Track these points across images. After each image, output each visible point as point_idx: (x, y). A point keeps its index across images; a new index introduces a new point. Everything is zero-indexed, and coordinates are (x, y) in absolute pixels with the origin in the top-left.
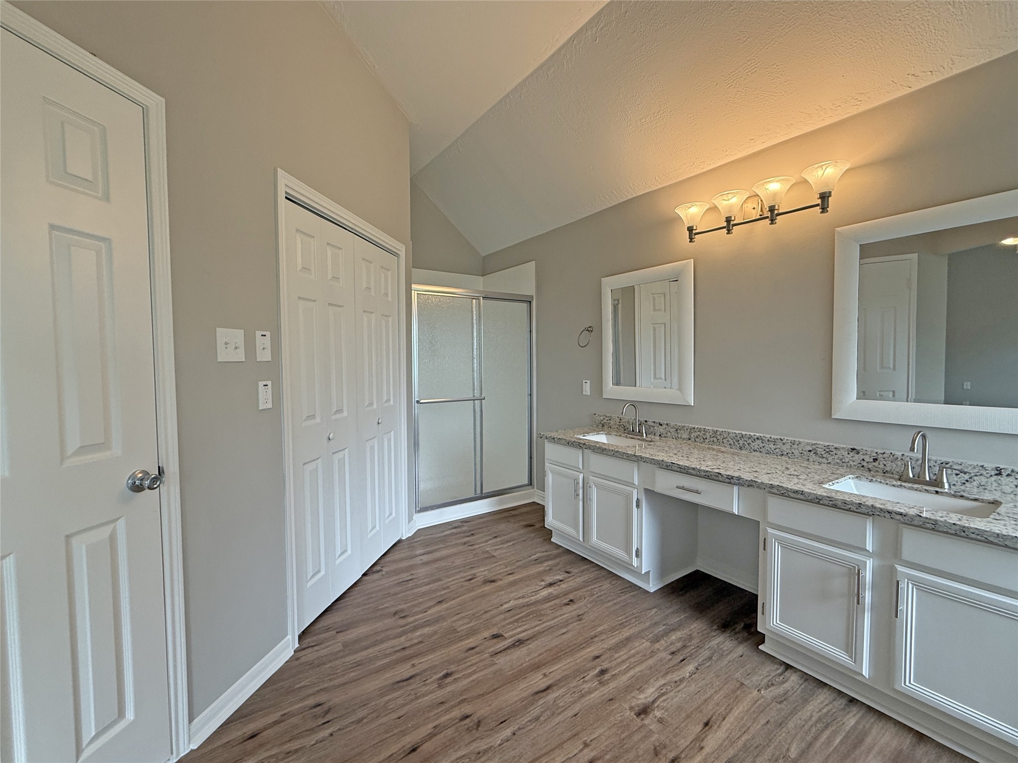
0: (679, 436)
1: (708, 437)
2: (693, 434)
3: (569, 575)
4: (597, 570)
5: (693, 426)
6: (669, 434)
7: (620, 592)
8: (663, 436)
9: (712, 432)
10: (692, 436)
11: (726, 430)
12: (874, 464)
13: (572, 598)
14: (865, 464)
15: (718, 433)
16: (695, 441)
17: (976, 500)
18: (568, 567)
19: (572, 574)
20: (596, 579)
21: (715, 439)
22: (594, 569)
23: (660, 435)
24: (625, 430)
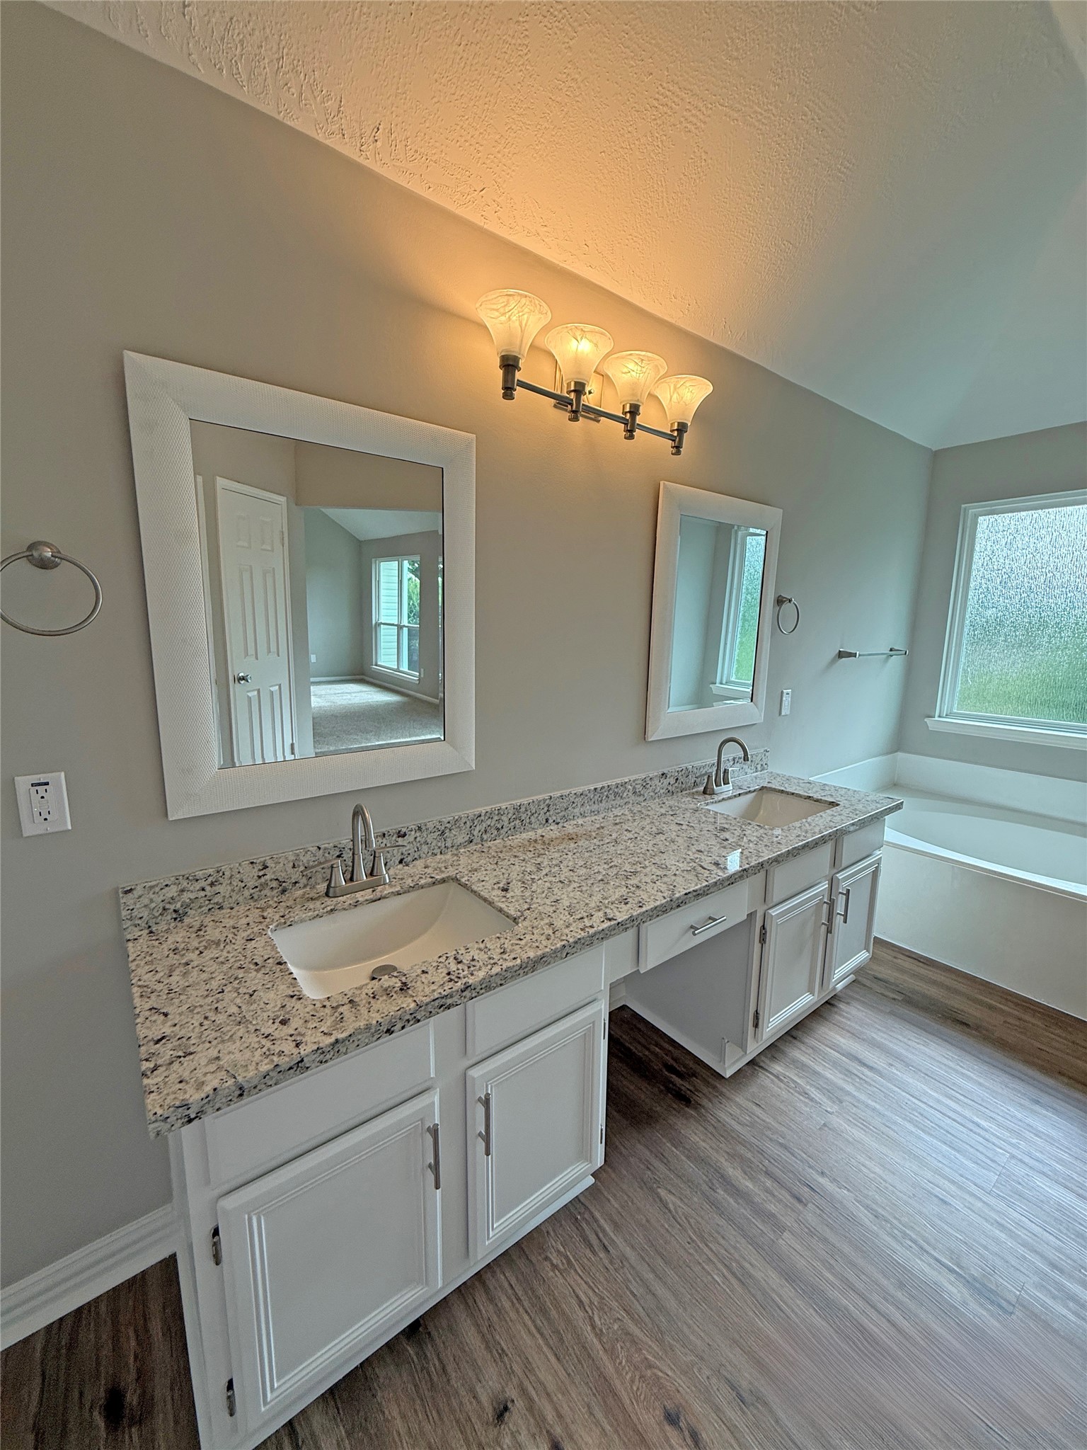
0: (449, 844)
1: (506, 824)
2: (478, 829)
3: (519, 1405)
4: (491, 1300)
5: (477, 811)
6: (425, 848)
7: (602, 1255)
8: (410, 858)
9: (512, 811)
10: (475, 833)
11: (535, 798)
12: (676, 784)
13: (659, 1413)
14: (670, 788)
15: (523, 809)
16: (482, 839)
17: (755, 791)
18: (470, 1406)
19: (512, 1393)
20: (544, 1311)
21: (518, 821)
22: (486, 1309)
23: (401, 862)
24: (284, 891)
